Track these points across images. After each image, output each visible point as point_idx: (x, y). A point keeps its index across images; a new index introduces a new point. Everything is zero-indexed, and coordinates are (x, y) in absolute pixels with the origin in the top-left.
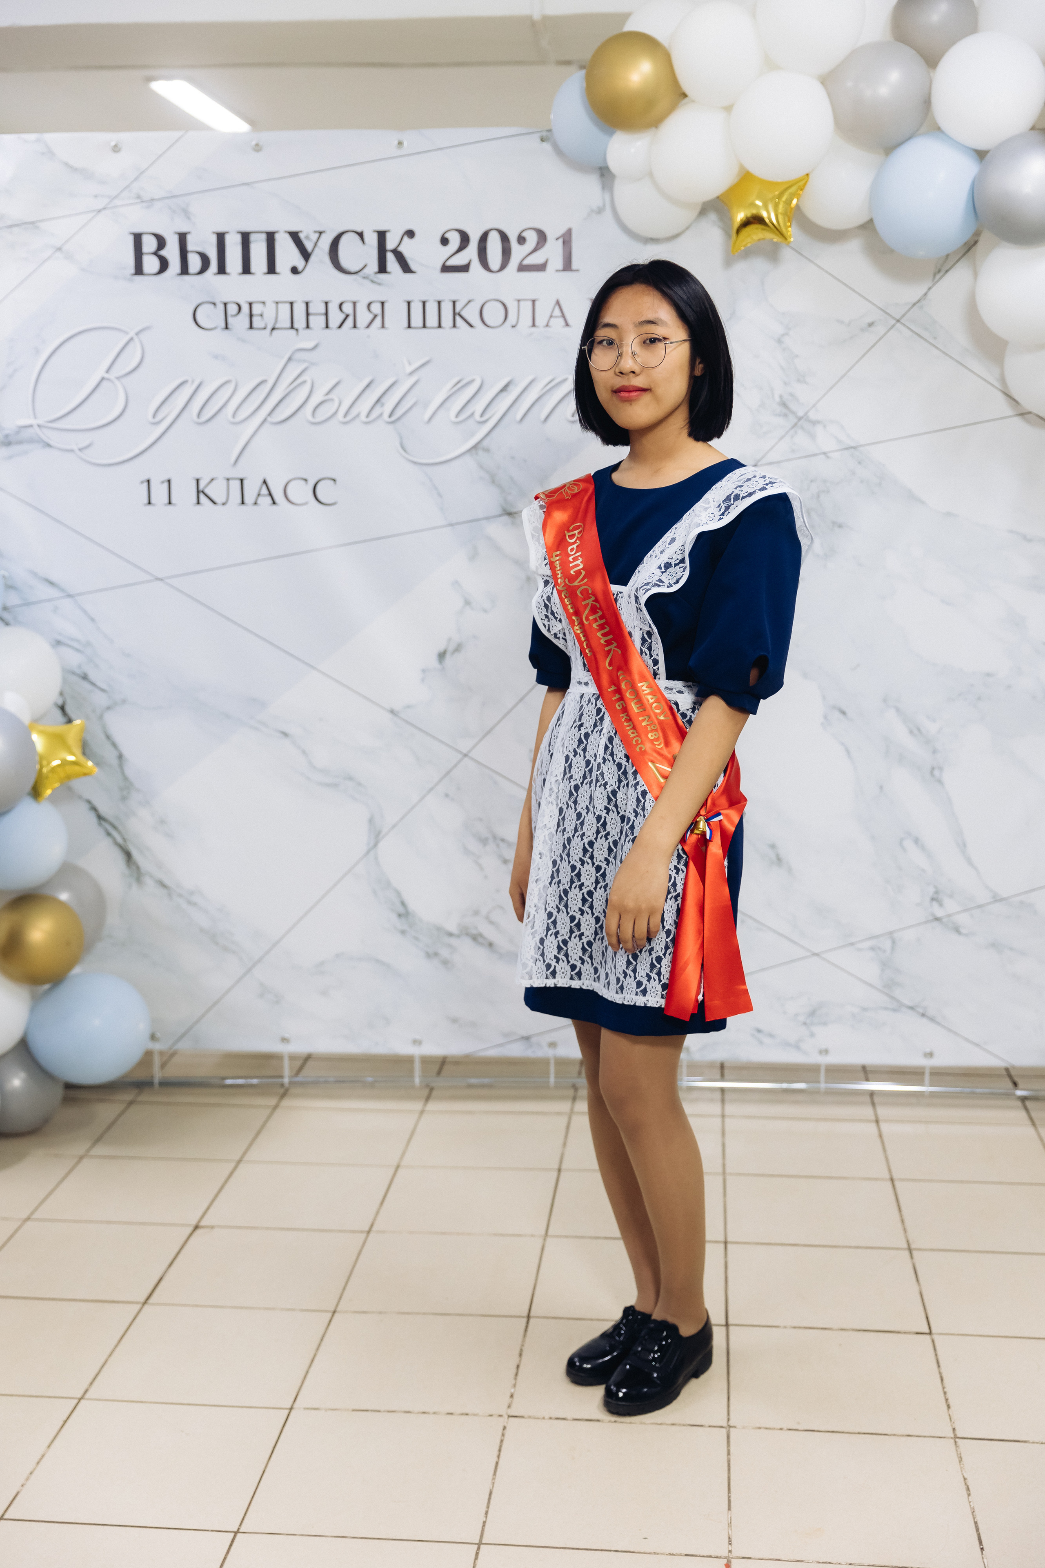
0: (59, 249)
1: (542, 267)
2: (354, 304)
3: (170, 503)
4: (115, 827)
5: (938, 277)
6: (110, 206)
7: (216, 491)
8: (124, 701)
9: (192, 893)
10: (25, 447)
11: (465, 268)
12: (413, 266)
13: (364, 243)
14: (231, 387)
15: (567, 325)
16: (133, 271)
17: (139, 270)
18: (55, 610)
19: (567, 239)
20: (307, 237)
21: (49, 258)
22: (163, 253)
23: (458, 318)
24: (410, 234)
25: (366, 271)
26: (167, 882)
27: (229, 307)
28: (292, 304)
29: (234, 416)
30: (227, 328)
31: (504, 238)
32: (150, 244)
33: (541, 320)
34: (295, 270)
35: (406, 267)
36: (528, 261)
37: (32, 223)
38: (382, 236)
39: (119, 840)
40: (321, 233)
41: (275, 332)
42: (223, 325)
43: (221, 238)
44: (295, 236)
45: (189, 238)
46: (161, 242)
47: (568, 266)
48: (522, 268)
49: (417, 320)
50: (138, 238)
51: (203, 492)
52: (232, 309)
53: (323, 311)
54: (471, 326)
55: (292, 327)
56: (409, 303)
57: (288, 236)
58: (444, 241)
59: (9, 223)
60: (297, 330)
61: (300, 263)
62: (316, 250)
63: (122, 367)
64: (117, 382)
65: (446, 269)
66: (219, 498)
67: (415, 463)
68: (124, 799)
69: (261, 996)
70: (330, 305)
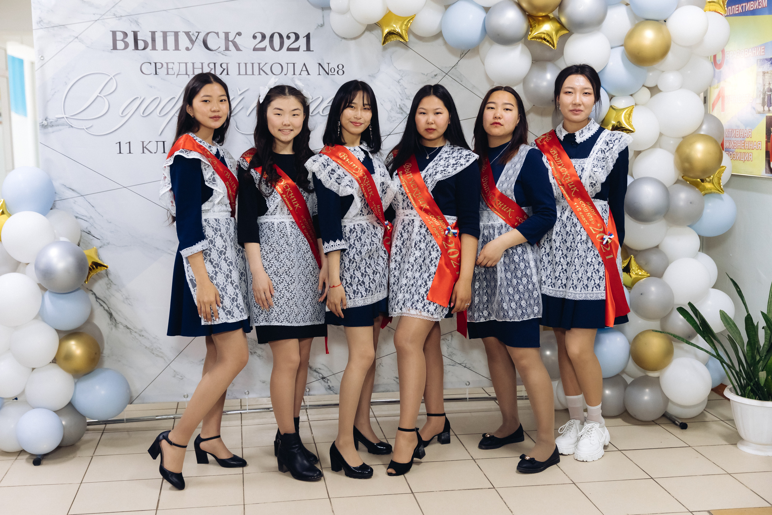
0: (77, 37)
1: (297, 49)
2: (215, 64)
3: (130, 153)
4: (104, 302)
5: (462, 56)
6: (101, 18)
7: (152, 147)
8: (108, 244)
9: (141, 331)
10: (60, 127)
11: (264, 49)
12: (241, 48)
13: (219, 37)
14: (158, 101)
15: (309, 74)
16: (112, 48)
17: (115, 48)
18: (75, 202)
19: (308, 37)
20: (193, 34)
21: (72, 41)
22: (126, 40)
23: (261, 70)
24: (239, 34)
25: (219, 49)
26: (129, 326)
27: (157, 64)
28: (186, 64)
29: (160, 113)
30: (156, 74)
31: (281, 36)
32: (120, 36)
33: (297, 72)
34: (187, 49)
35: (238, 49)
36: (291, 47)
37: (64, 25)
38: (227, 34)
39: (106, 308)
40: (199, 33)
41: (178, 76)
42: (155, 73)
43: (153, 33)
44: (187, 34)
45: (139, 34)
46: (125, 35)
47: (308, 49)
48: (289, 49)
49: (243, 71)
50: (114, 33)
51: (145, 148)
52: (159, 66)
53: (201, 67)
54: (267, 74)
55: (186, 74)
56: (239, 64)
57: (184, 33)
58: (255, 37)
59: (53, 25)
60: (189, 75)
61: (190, 46)
62: (197, 39)
63: (106, 92)
64: (103, 97)
65: (255, 49)
66: (153, 150)
67: (243, 134)
68: (108, 288)
69: (174, 376)
70: (204, 64)
